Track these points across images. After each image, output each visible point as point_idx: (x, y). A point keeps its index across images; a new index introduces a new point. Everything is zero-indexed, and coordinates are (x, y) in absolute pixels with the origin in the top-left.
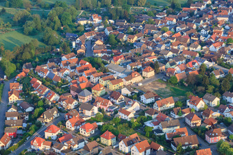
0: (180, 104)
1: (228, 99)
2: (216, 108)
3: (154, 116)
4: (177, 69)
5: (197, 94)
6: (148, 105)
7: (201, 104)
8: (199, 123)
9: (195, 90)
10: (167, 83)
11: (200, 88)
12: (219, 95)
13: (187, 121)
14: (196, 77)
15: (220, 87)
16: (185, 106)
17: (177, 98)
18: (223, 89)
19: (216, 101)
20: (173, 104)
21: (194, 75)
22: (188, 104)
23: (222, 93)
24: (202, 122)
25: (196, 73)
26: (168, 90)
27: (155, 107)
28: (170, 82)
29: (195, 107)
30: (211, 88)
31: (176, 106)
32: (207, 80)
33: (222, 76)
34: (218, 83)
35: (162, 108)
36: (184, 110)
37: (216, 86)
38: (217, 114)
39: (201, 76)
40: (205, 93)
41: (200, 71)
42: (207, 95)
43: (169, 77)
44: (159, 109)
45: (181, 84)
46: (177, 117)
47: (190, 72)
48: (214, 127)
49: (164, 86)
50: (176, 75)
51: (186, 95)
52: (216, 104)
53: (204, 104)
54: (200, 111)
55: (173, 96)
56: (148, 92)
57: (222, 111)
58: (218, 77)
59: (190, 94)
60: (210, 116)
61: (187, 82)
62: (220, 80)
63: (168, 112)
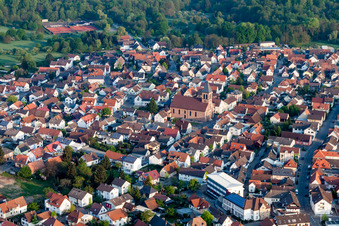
0: (36, 207)
1: (104, 194)
2: (88, 209)
4: (30, 156)
5: (60, 190)
7: (66, 205)
9: (57, 185)
10: (16, 177)
11: (64, 182)
12: (91, 189)
14: (59, 165)
15: (92, 179)
16: (42, 208)
17: (31, 198)
18: (97, 180)
19: (87, 199)
20: (25, 207)
21: (55, 162)
22: (47, 205)
23: (95, 186)
25: (58, 160)
26: (18, 187)
28: (21, 175)
29: (56, 210)
30: (80, 180)
31: (29, 210)
32: (74, 170)
33: (95, 162)
34: (90, 173)
35: (8, 215)
36: (41, 215)
37: (86, 177)
38: (88, 217)
39: (65, 164)
40: (71, 187)
41: (63, 157)
42: (73, 191)
43: (20, 168)
44: (5, 216)
45: (37, 176)
47: (50, 159)
49: (12, 182)
50: (30, 165)
51: (44, 193)
52: (87, 203)
53: (69, 203)
54: (65, 214)
55: (25, 195)
57: (96, 213)
58: (89, 164)
59: (49, 190)
60: (79, 220)
61: (45, 174)
62: (93, 168)
63: (17, 219)
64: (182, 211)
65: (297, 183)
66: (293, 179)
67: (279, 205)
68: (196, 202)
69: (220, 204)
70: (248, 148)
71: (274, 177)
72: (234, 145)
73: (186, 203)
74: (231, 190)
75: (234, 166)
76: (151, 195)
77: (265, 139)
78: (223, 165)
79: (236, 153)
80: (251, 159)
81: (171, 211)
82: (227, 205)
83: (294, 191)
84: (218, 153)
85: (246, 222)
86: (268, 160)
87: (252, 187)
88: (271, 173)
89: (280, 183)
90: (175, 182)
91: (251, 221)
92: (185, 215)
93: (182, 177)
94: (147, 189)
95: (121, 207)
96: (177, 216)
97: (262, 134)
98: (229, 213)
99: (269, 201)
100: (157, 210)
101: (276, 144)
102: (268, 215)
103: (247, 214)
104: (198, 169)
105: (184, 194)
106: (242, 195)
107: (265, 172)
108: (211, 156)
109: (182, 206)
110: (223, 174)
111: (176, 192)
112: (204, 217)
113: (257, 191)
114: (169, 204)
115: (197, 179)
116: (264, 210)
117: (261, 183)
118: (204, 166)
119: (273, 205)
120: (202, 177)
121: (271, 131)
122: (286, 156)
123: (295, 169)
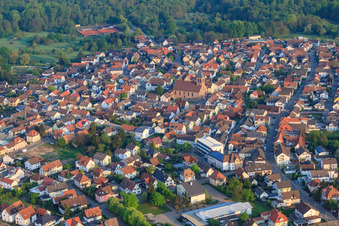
0: (69, 167)
1: (120, 156)
2: (107, 167)
3: (39, 182)
4: (65, 130)
5: (87, 154)
6: (34, 171)
7: (91, 164)
8: (89, 183)
9: (85, 151)
10: (54, 146)
11: (90, 148)
12: (110, 152)
13: (76, 182)
14: (86, 136)
15: (111, 145)
16: (74, 168)
17: (66, 161)
18: (114, 146)
19: (107, 160)
20: (61, 167)
21: (83, 134)
22: (77, 165)
23: (113, 150)
24: (92, 182)
25: (86, 132)
26: (56, 154)
27: (41, 172)
28: (58, 145)
29: (84, 168)
30: (102, 146)
31: (64, 169)
32: (98, 139)
33: (114, 133)
34: (110, 141)
35: (49, 173)
36: (72, 172)
37: (107, 144)
38: (108, 172)
39: (91, 135)
40: (95, 152)
41: (90, 130)
42: (97, 155)
43: (57, 140)
44: (46, 174)
45: (70, 145)
46: (65, 180)
47: (79, 132)
48: (104, 185)
49: (51, 150)
50: (65, 137)
51: (75, 157)
52: (107, 163)
53: (94, 163)
54: (90, 171)
55: (61, 159)
56: (33, 157)
57: (113, 169)
58: (110, 134)
59: (79, 154)
60: (101, 175)
61: (76, 143)
62: (112, 138)
63: (55, 176)
64: (177, 166)
65: (266, 142)
66: (263, 140)
67: (250, 159)
68: (187, 158)
69: (206, 160)
70: (231, 118)
71: (248, 139)
72: (220, 117)
73: (181, 160)
74: (214, 149)
75: (219, 132)
76: (155, 156)
77: (244, 111)
78: (210, 131)
79: (221, 122)
80: (233, 126)
81: (169, 166)
82: (212, 160)
83: (262, 148)
84: (208, 122)
85: (225, 171)
86: (245, 126)
87: (231, 146)
88: (246, 136)
89: (252, 143)
90: (174, 145)
91: (229, 171)
92: (180, 169)
93: (179, 141)
94: (152, 151)
95: (132, 164)
96: (174, 169)
97: (243, 107)
98: (213, 166)
99: (242, 156)
100: (159, 166)
101: (252, 114)
102: (241, 166)
103: (225, 165)
104: (191, 135)
105: (180, 154)
106: (222, 152)
107: (242, 135)
108: (202, 125)
109: (178, 162)
110: (209, 138)
111: (174, 152)
112: (192, 169)
113: (234, 149)
114: (168, 161)
115: (190, 143)
116: (238, 162)
117: (237, 143)
118: (195, 133)
119: (246, 159)
120: (194, 140)
121: (249, 105)
122: (259, 122)
123: (265, 132)
